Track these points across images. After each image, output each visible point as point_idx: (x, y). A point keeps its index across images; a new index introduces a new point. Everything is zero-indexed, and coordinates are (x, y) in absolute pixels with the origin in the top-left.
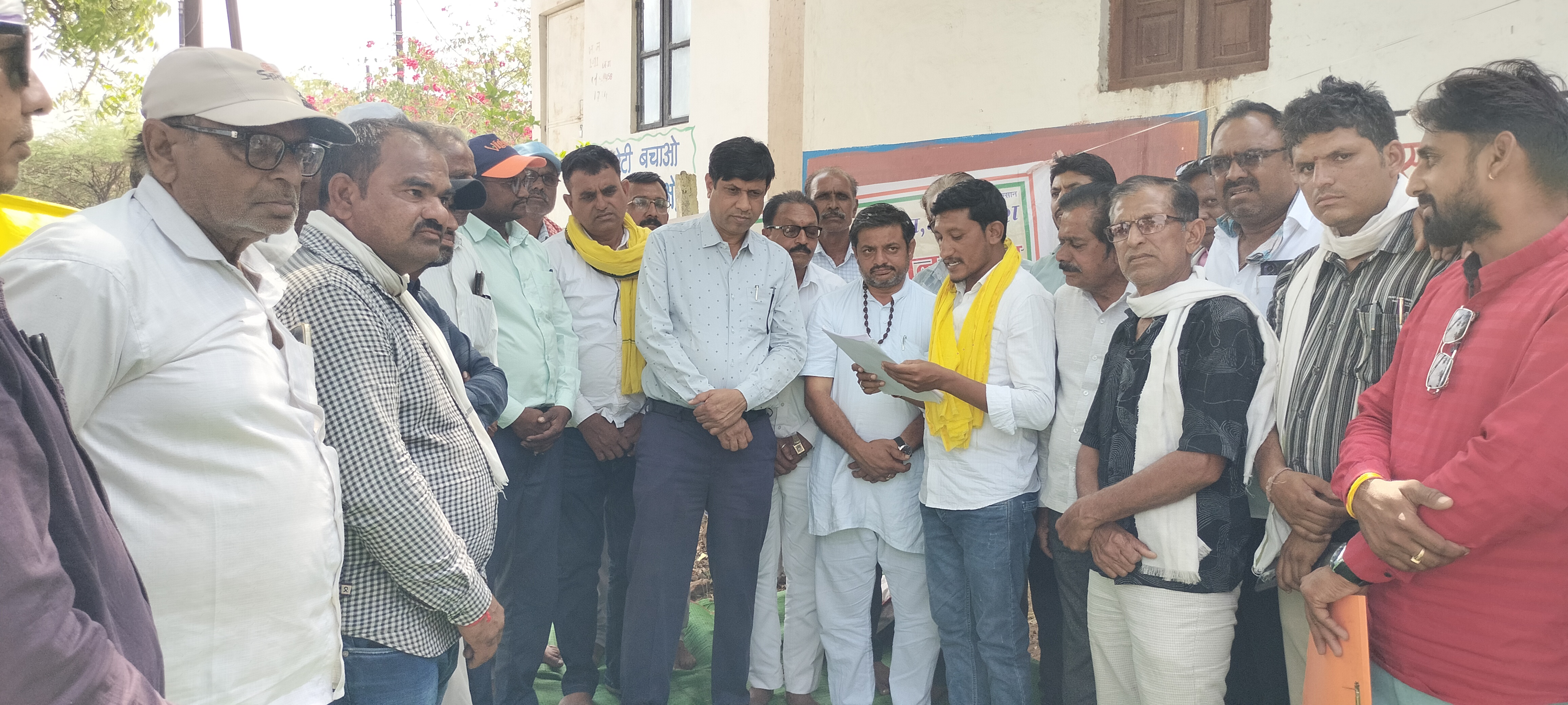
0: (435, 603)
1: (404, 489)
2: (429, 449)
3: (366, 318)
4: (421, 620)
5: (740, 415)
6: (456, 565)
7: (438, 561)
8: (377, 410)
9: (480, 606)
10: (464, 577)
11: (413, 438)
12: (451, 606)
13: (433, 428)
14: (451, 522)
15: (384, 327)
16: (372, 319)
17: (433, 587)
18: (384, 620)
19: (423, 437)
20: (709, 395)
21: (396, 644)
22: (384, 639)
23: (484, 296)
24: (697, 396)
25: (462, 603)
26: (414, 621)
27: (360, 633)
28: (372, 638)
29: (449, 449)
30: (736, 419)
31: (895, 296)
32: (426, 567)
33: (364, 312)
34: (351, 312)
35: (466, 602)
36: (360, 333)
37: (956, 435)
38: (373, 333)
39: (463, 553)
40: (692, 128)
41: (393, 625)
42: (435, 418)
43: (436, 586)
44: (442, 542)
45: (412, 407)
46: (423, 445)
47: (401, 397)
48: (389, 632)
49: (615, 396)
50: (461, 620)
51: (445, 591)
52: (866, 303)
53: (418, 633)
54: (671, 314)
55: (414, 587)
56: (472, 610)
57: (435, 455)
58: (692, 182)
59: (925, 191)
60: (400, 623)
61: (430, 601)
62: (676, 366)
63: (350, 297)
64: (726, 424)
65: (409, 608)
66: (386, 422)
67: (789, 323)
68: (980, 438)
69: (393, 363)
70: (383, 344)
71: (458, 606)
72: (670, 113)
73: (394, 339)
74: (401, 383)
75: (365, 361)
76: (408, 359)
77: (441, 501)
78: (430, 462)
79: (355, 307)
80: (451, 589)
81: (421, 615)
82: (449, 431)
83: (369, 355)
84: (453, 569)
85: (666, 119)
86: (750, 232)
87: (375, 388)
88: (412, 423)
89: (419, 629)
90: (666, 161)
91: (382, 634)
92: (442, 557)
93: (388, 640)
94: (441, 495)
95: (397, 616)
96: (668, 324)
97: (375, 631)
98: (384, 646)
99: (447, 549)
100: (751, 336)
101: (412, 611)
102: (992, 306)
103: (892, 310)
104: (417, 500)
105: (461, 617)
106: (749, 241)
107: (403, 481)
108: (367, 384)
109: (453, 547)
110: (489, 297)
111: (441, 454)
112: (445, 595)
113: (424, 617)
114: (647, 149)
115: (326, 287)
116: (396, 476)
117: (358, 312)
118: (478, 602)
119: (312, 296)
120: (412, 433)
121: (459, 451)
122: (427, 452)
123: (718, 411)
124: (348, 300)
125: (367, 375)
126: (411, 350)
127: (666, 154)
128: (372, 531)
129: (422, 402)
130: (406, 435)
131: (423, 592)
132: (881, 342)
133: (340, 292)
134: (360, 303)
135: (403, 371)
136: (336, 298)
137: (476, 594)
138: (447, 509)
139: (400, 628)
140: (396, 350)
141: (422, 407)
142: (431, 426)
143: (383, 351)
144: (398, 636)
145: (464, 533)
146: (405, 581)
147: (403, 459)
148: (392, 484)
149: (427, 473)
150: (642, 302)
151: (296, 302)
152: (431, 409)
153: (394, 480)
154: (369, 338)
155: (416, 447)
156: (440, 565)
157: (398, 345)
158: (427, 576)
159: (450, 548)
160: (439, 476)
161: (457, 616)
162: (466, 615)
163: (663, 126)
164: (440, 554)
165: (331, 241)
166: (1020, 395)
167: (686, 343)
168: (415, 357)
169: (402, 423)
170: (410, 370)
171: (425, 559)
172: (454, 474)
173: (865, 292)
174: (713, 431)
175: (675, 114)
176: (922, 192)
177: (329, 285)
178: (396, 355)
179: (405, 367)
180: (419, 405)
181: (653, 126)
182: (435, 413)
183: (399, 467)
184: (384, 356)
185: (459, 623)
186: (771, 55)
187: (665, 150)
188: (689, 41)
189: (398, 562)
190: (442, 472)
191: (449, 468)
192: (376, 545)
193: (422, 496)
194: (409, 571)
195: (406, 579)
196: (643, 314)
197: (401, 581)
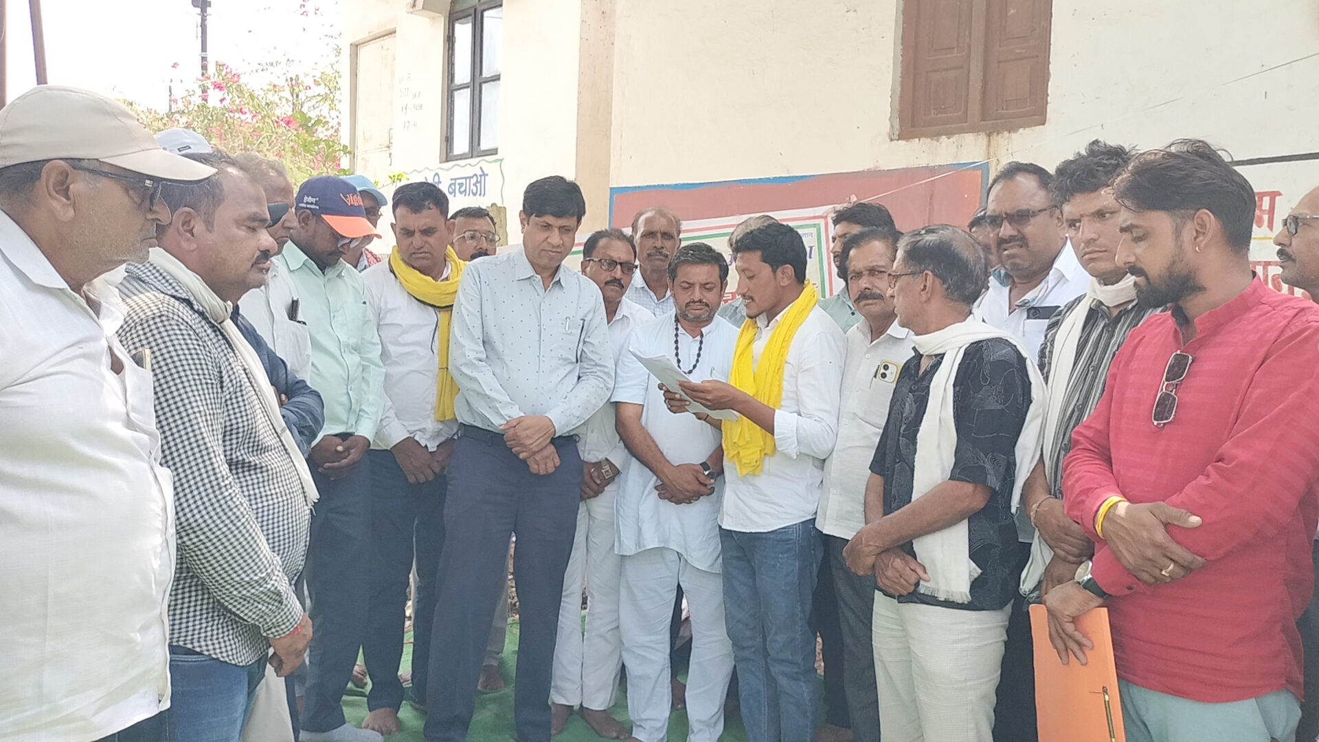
0: (250, 617)
1: (227, 510)
2: (249, 470)
3: (197, 347)
4: (235, 630)
5: (549, 440)
6: (272, 582)
7: (256, 578)
8: (205, 435)
9: (291, 620)
10: (279, 594)
11: (235, 460)
12: (265, 620)
13: (253, 451)
14: (268, 540)
15: (212, 356)
16: (202, 348)
17: (249, 602)
18: (201, 629)
19: (244, 460)
20: (520, 421)
21: (212, 652)
22: (200, 647)
23: (299, 322)
24: (508, 422)
25: (275, 617)
26: (228, 631)
27: (178, 641)
28: (190, 646)
29: (267, 471)
30: (544, 444)
31: (705, 330)
32: (244, 583)
33: (195, 342)
34: (182, 342)
35: (278, 617)
36: (191, 362)
37: (749, 461)
38: (203, 362)
39: (279, 571)
40: (501, 160)
41: (209, 634)
42: (254, 442)
43: (252, 601)
44: (261, 560)
45: (234, 431)
46: (243, 467)
47: (225, 422)
48: (205, 641)
49: (429, 421)
50: (272, 633)
52: (676, 335)
53: (232, 642)
54: (484, 342)
55: (231, 601)
56: (284, 624)
57: (254, 477)
58: (502, 214)
60: (215, 632)
61: (246, 615)
62: (488, 393)
63: (182, 327)
64: (535, 449)
65: (224, 619)
66: (212, 447)
67: (599, 354)
68: (771, 464)
69: (220, 390)
70: (211, 372)
71: (271, 620)
72: (479, 144)
73: (220, 367)
74: (226, 409)
75: (194, 388)
76: (233, 386)
77: (260, 520)
78: (250, 482)
79: (186, 337)
80: (266, 604)
81: (235, 626)
82: (267, 454)
83: (198, 382)
84: (269, 586)
85: (475, 150)
86: (562, 267)
87: (203, 413)
88: (234, 446)
89: (233, 639)
90: (475, 192)
91: (199, 642)
92: (259, 575)
93: (204, 648)
94: (260, 515)
95: (212, 626)
96: (481, 352)
97: (193, 639)
98: (200, 653)
99: (265, 566)
100: (561, 365)
101: (226, 622)
102: (786, 342)
103: (701, 342)
104: (239, 521)
105: (273, 630)
106: (561, 275)
107: (226, 502)
108: (196, 410)
109: (270, 566)
110: (304, 323)
111: (259, 475)
112: (260, 609)
113: (237, 627)
114: (455, 179)
115: (160, 317)
116: (220, 497)
117: (189, 342)
118: (289, 617)
119: (145, 325)
120: (234, 456)
121: (276, 473)
122: (247, 473)
123: (528, 437)
124: (180, 330)
125: (196, 401)
126: (236, 378)
127: (475, 185)
128: (196, 549)
129: (244, 427)
130: (228, 457)
131: (239, 606)
132: (690, 372)
133: (173, 322)
134: (191, 333)
135: (228, 397)
136: (169, 328)
137: (289, 610)
138: (265, 528)
139: (215, 637)
140: (221, 377)
141: (244, 432)
142: (251, 450)
143: (211, 379)
144: (213, 644)
145: (279, 550)
146: (224, 596)
147: (227, 482)
148: (216, 505)
149: (246, 493)
150: (456, 330)
151: (130, 330)
152: (251, 433)
153: (218, 501)
154: (199, 367)
155: (237, 469)
156: (257, 582)
157: (224, 372)
158: (244, 592)
159: (267, 566)
160: (258, 496)
161: (270, 629)
162: (278, 629)
163: (472, 157)
164: (257, 571)
165: (161, 271)
166: (806, 423)
167: (498, 371)
168: (239, 384)
169: (225, 446)
170: (233, 396)
171: (243, 576)
172: (272, 495)
173: (677, 325)
174: (522, 456)
175: (484, 146)
176: (730, 230)
177: (163, 315)
178: (222, 382)
179: (230, 393)
180: (241, 430)
181: (462, 157)
182: (255, 437)
183: (224, 489)
184: (212, 384)
185: (271, 636)
186: (580, 93)
187: (474, 180)
188: (499, 75)
189: (218, 578)
190: (260, 492)
191: (267, 488)
192: (198, 562)
193: (244, 517)
194: (228, 587)
195: (224, 594)
196: (457, 342)
197: (219, 596)
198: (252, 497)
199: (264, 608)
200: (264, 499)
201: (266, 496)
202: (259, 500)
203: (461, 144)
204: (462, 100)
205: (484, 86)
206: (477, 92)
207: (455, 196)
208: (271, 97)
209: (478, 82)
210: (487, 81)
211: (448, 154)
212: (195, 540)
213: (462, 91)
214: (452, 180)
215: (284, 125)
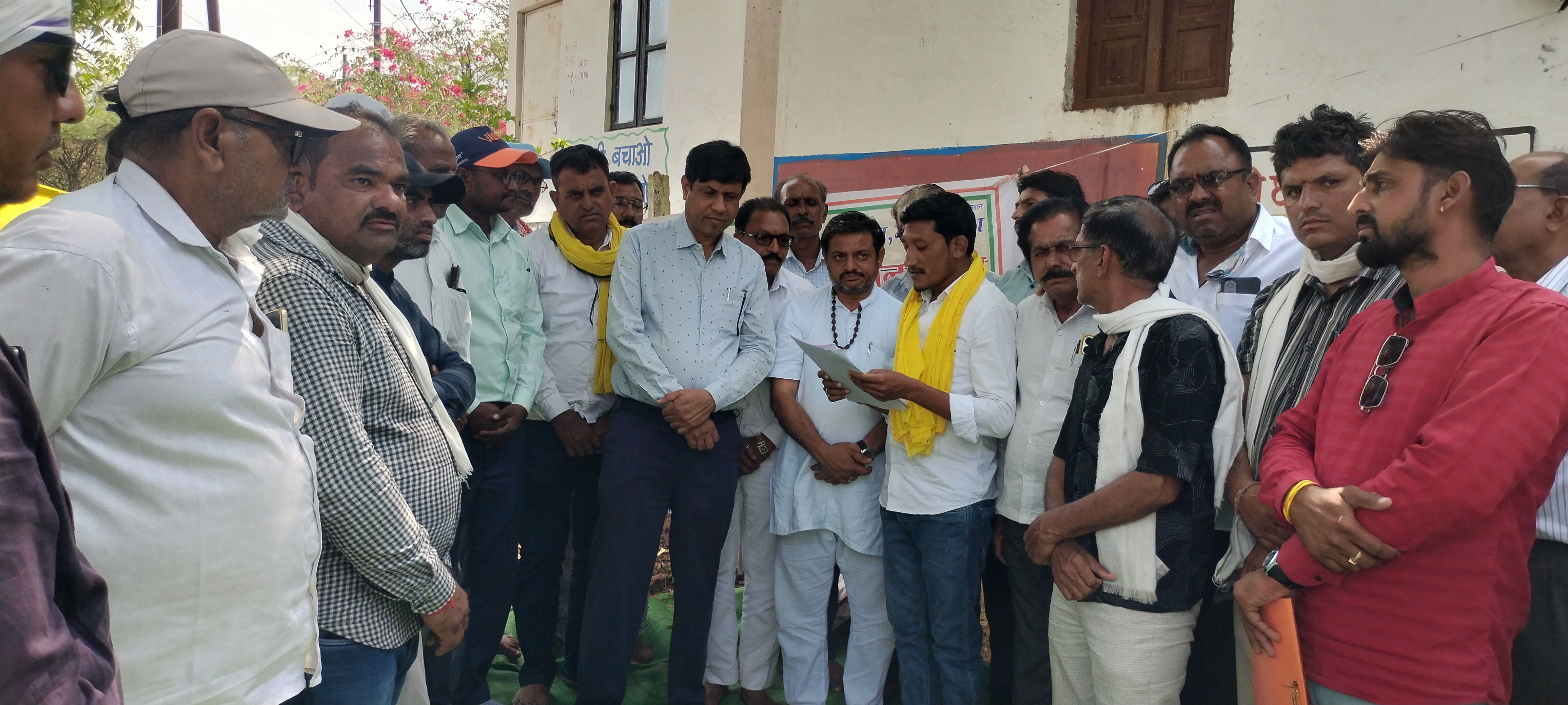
0: (398, 592)
1: (366, 479)
2: (393, 438)
3: (328, 307)
5: (708, 416)
6: (420, 554)
7: (402, 550)
8: (339, 400)
9: (444, 594)
10: (428, 566)
11: (377, 427)
12: (415, 594)
13: (398, 417)
14: (414, 512)
15: (346, 316)
16: (333, 308)
17: (396, 576)
18: (343, 611)
19: (387, 426)
20: (679, 395)
21: (355, 636)
22: (342, 630)
23: (459, 290)
24: (666, 395)
25: (426, 591)
26: (373, 612)
28: (331, 630)
29: (413, 438)
30: (704, 419)
31: (863, 303)
32: (389, 556)
33: (325, 302)
34: (311, 302)
35: (429, 591)
36: (321, 323)
37: (919, 441)
38: (335, 322)
39: (427, 543)
40: (666, 129)
41: (352, 616)
42: (398, 407)
43: (399, 575)
44: (406, 531)
45: (375, 396)
46: (386, 435)
47: (364, 386)
48: (347, 624)
49: (587, 393)
50: (424, 609)
51: (408, 580)
52: (834, 308)
53: (377, 624)
54: (643, 313)
55: (377, 577)
56: (436, 598)
57: (399, 445)
58: (664, 182)
59: (896, 200)
60: (359, 615)
61: (394, 590)
62: (647, 365)
63: (311, 286)
64: (694, 424)
65: (370, 599)
66: (348, 412)
67: (759, 326)
68: (943, 444)
69: (355, 352)
70: (344, 333)
71: (421, 595)
72: (644, 113)
73: (356, 328)
74: (364, 372)
75: (326, 350)
76: (372, 347)
77: (405, 491)
78: (394, 451)
79: (316, 296)
80: (414, 578)
81: (384, 605)
82: (413, 420)
83: (330, 344)
84: (416, 559)
85: (640, 119)
86: (724, 235)
87: (336, 377)
88: (376, 412)
89: (378, 621)
90: (639, 161)
91: (341, 625)
92: (406, 547)
93: (346, 632)
94: (405, 485)
95: (356, 607)
96: (639, 323)
98: (342, 637)
99: (411, 538)
100: (722, 337)
101: (372, 602)
102: (957, 315)
103: (859, 316)
104: (380, 490)
105: (425, 606)
106: (723, 244)
107: (365, 471)
108: (328, 373)
109: (417, 537)
110: (464, 291)
111: (405, 444)
112: (408, 584)
113: (387, 606)
114: (620, 148)
115: (286, 276)
116: (358, 465)
117: (319, 301)
118: (442, 591)
119: (272, 285)
120: (376, 422)
121: (422, 441)
122: (391, 442)
123: (687, 412)
124: (309, 289)
125: (328, 364)
126: (375, 339)
127: (639, 154)
129: (385, 391)
130: (370, 424)
131: (386, 581)
132: (847, 347)
133: (301, 281)
134: (321, 292)
135: (367, 360)
136: (296, 287)
137: (440, 583)
138: (411, 499)
139: (358, 620)
140: (358, 339)
141: (385, 396)
142: (395, 415)
143: (344, 340)
144: (356, 627)
146: (368, 571)
147: (365, 449)
148: (355, 474)
149: (390, 463)
150: (615, 300)
152: (395, 398)
153: (356, 470)
154: (330, 327)
155: (380, 436)
156: (403, 554)
157: (361, 334)
158: (390, 566)
159: (414, 537)
161: (421, 605)
162: (430, 604)
163: (636, 126)
164: (403, 543)
165: (290, 231)
166: (983, 404)
167: (657, 343)
168: (378, 346)
169: (365, 412)
170: (373, 359)
171: (388, 549)
172: (418, 464)
173: (834, 298)
174: (681, 431)
175: (649, 114)
176: (894, 201)
177: (293, 273)
178: (359, 344)
179: (368, 356)
180: (382, 394)
181: (626, 126)
182: (399, 402)
183: (362, 457)
184: (346, 345)
185: (423, 612)
186: (746, 61)
187: (638, 150)
188: (665, 43)
189: (361, 552)
190: (405, 462)
191: (413, 457)
192: (339, 536)
193: (385, 486)
194: (372, 561)
195: (369, 568)
196: (615, 312)
197: (364, 571)
198: (397, 467)
199: (413, 582)
200: (410, 468)
201: (412, 465)
202: (404, 470)
203: (626, 114)
204: (628, 69)
205: (650, 55)
206: (642, 61)
207: (619, 165)
208: (441, 67)
209: (643, 51)
210: (653, 49)
211: (613, 124)
212: (334, 512)
213: (628, 59)
214: (616, 148)
215: (453, 94)
